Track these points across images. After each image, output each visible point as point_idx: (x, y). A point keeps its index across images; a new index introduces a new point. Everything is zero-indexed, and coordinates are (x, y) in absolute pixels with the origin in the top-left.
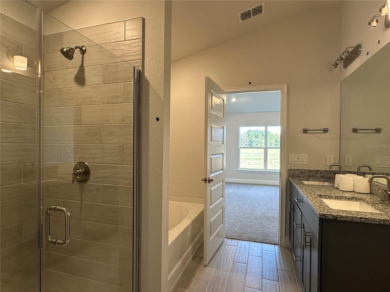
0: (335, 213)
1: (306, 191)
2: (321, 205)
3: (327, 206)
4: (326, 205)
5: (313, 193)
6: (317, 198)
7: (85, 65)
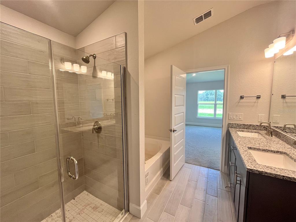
0: (261, 169)
1: (240, 143)
2: (249, 159)
3: (254, 161)
4: (254, 159)
5: (244, 146)
6: (247, 151)
7: (96, 65)
